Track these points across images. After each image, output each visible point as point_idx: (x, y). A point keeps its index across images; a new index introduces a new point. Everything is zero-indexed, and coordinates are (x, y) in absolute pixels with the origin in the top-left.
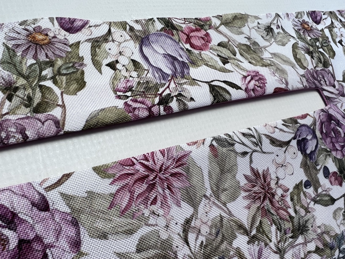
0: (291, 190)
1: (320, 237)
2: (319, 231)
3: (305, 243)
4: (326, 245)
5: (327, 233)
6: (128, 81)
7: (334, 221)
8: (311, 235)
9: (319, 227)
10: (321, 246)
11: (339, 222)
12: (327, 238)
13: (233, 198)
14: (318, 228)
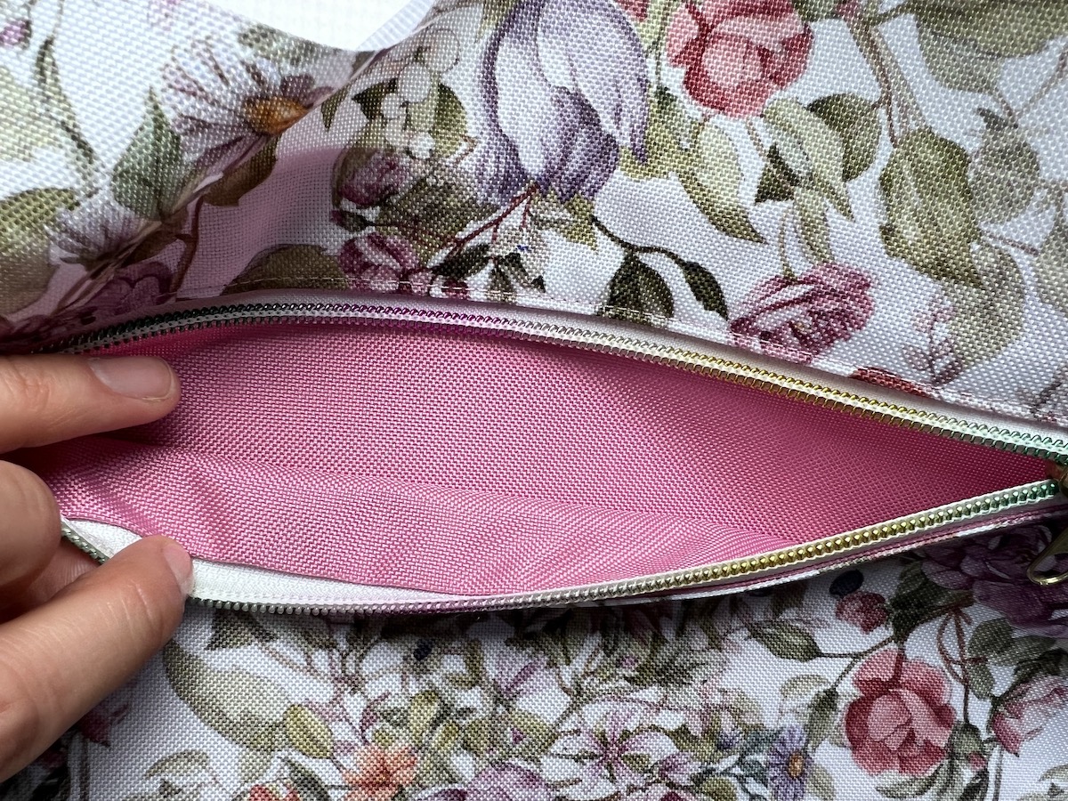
1: (709, 713)
2: (717, 699)
3: (658, 707)
4: (711, 733)
5: (737, 713)
6: (393, 167)
7: (780, 698)
8: (690, 696)
9: (724, 692)
10: (696, 729)
11: (791, 703)
12: (727, 724)
14: (720, 691)
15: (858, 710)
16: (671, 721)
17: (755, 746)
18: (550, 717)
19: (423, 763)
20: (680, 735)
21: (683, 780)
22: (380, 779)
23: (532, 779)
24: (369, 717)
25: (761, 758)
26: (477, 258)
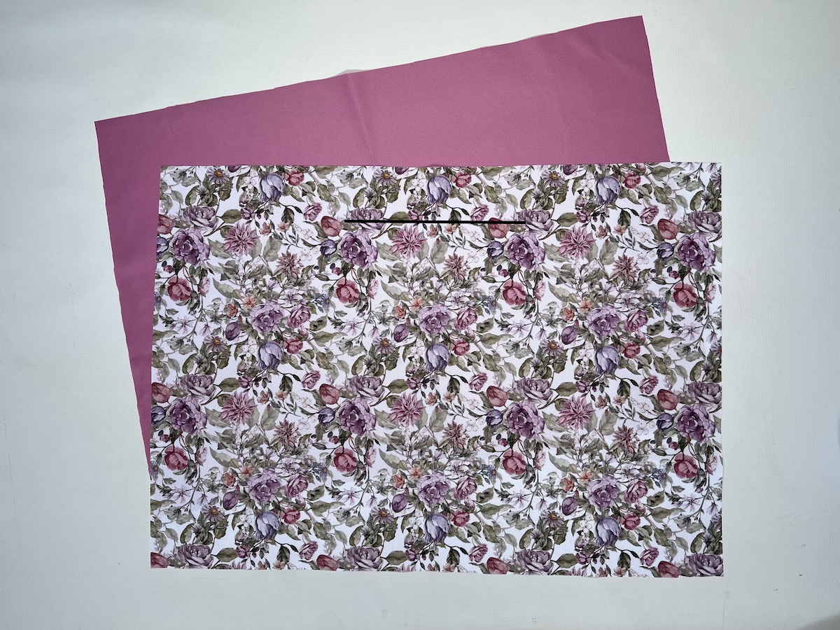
0: (472, 269)
1: (475, 293)
4: (476, 297)
5: (481, 293)
6: (415, 200)
7: (489, 290)
8: (471, 290)
9: (477, 289)
10: (473, 296)
11: (491, 291)
12: (479, 295)
13: (439, 262)
15: (505, 292)
16: (468, 294)
17: (485, 299)
18: (446, 294)
19: (424, 302)
20: (470, 297)
21: (471, 306)
22: (417, 305)
23: (443, 305)
24: (414, 294)
25: (486, 302)
26: (429, 212)
